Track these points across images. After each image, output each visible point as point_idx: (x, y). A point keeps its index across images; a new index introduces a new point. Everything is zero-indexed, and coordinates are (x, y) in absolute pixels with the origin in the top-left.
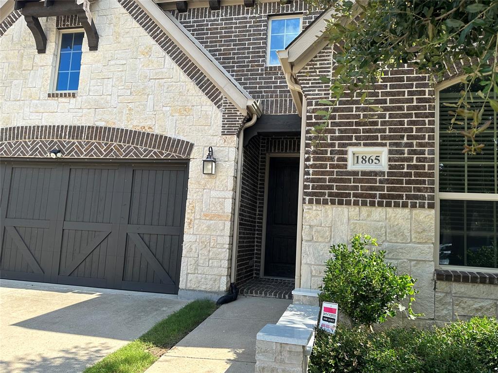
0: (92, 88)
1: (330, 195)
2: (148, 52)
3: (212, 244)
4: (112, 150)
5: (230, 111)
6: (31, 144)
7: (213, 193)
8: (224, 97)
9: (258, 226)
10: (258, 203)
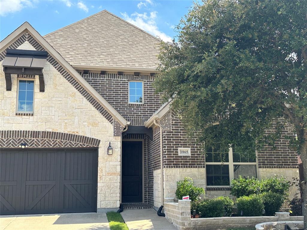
0: (43, 112)
1: (173, 164)
2: (74, 95)
3: (112, 187)
4: (57, 143)
5: (117, 127)
7: (111, 163)
8: (114, 119)
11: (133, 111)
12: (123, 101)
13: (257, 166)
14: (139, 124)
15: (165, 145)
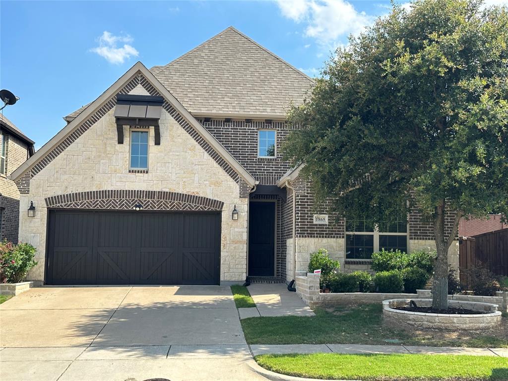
0: (159, 168)
1: (307, 233)
2: (193, 149)
3: (237, 257)
4: (174, 205)
5: (243, 186)
6: (119, 201)
7: (236, 230)
8: (240, 177)
11: (263, 167)
12: (252, 154)
13: (408, 237)
14: (270, 184)
15: (298, 211)
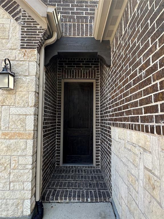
3: (13, 166)
7: (13, 110)
8: (22, 10)
9: (57, 130)
10: (57, 114)
11: (71, 9)
14: (82, 35)
